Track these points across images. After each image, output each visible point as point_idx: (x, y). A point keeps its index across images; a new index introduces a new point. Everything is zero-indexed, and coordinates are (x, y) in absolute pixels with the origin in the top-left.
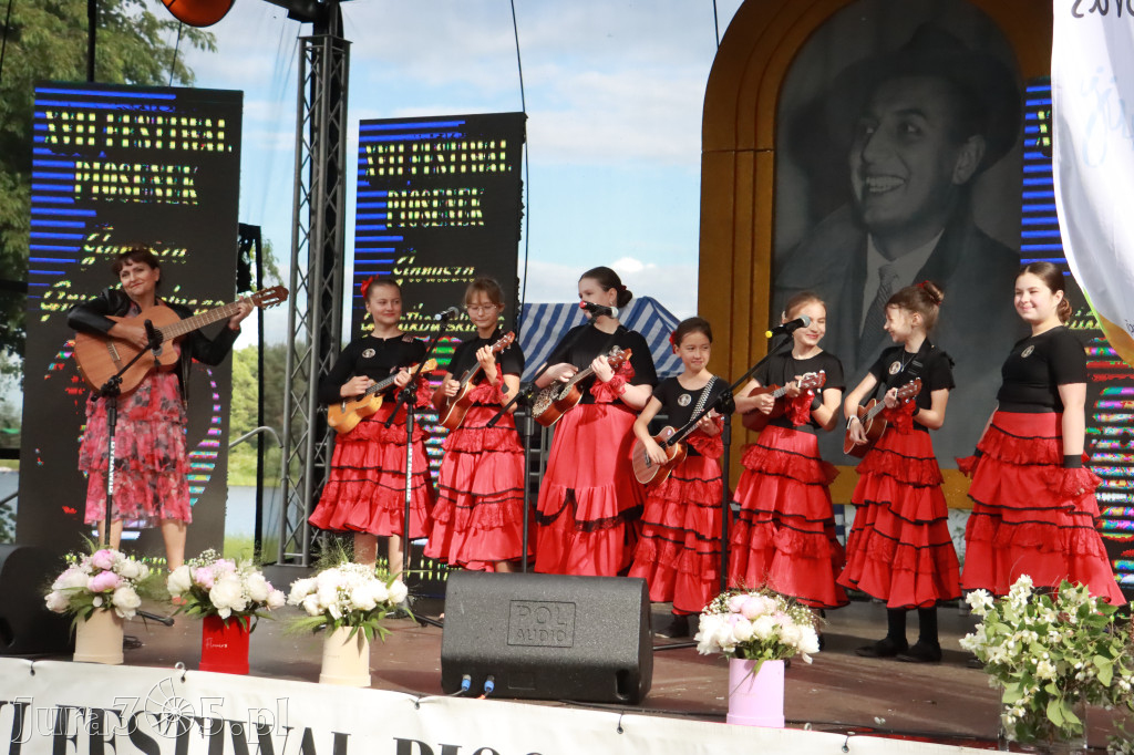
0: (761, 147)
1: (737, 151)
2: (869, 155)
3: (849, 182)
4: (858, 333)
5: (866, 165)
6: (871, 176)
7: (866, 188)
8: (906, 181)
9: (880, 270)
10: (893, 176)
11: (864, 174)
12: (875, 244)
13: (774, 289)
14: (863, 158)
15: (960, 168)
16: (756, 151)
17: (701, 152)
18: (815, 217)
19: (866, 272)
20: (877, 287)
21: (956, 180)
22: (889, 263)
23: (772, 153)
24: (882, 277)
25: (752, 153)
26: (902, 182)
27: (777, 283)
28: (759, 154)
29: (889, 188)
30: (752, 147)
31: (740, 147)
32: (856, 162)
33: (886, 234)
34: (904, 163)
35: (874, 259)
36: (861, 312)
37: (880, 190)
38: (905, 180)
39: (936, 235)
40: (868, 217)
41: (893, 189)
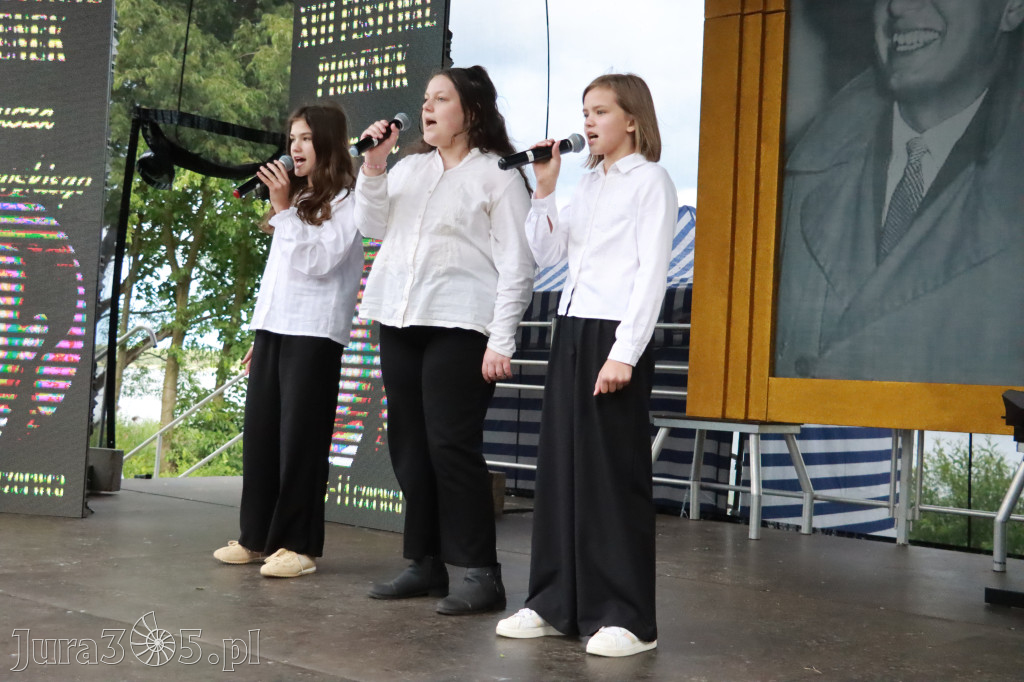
0: (772, 9)
1: (743, 15)
2: (897, 8)
3: (873, 41)
4: (881, 223)
5: (893, 17)
6: (899, 32)
7: (893, 49)
8: (942, 34)
9: (907, 144)
10: (926, 29)
11: (891, 30)
12: (902, 115)
13: (783, 174)
14: (890, 11)
15: (1010, 11)
16: (765, 14)
17: (703, 19)
18: (832, 84)
19: (891, 150)
20: (904, 165)
21: (1004, 27)
22: (918, 135)
23: (783, 15)
24: (909, 152)
25: (760, 14)
26: (936, 35)
27: (787, 166)
28: (768, 16)
29: (921, 45)
30: (761, 9)
31: (747, 11)
32: (881, 17)
33: (914, 100)
34: (940, 12)
35: (901, 132)
36: (884, 195)
37: (910, 48)
38: (940, 33)
39: (977, 98)
40: (894, 82)
41: (926, 45)
